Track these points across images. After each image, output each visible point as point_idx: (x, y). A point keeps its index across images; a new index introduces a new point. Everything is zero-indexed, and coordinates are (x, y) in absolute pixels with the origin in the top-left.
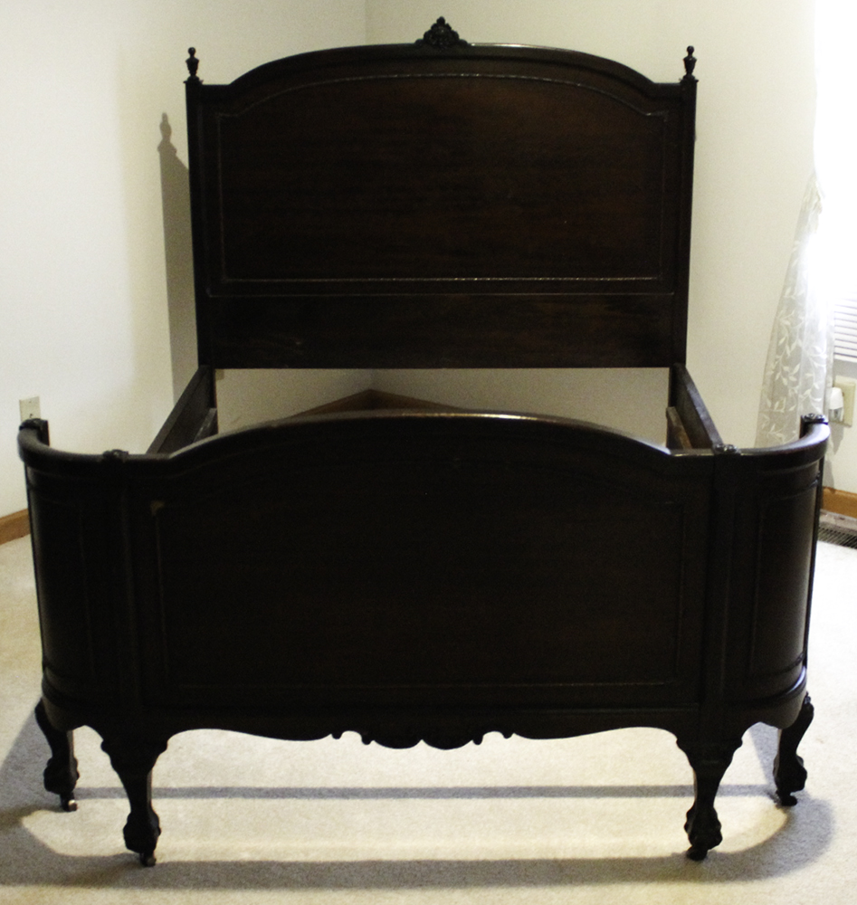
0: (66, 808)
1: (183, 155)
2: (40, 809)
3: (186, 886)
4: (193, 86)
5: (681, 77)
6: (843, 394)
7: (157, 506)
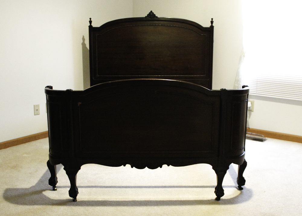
0: (54, 190)
1: (88, 46)
2: (47, 190)
3: (85, 206)
4: (91, 27)
5: (210, 26)
6: (251, 103)
7: (80, 103)
